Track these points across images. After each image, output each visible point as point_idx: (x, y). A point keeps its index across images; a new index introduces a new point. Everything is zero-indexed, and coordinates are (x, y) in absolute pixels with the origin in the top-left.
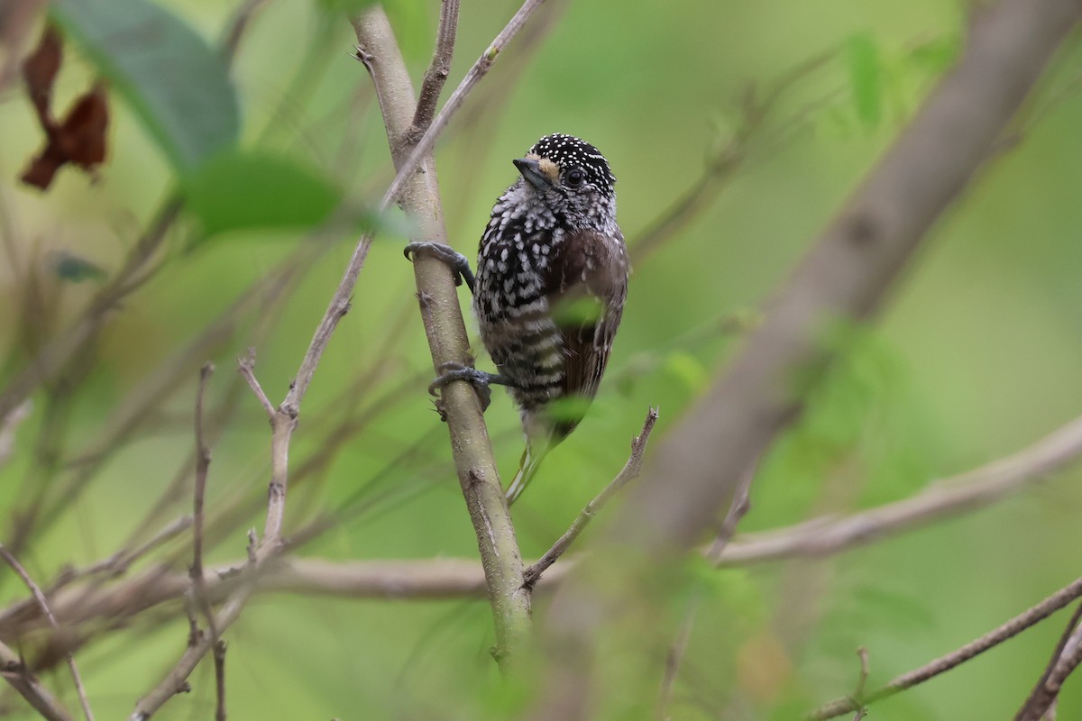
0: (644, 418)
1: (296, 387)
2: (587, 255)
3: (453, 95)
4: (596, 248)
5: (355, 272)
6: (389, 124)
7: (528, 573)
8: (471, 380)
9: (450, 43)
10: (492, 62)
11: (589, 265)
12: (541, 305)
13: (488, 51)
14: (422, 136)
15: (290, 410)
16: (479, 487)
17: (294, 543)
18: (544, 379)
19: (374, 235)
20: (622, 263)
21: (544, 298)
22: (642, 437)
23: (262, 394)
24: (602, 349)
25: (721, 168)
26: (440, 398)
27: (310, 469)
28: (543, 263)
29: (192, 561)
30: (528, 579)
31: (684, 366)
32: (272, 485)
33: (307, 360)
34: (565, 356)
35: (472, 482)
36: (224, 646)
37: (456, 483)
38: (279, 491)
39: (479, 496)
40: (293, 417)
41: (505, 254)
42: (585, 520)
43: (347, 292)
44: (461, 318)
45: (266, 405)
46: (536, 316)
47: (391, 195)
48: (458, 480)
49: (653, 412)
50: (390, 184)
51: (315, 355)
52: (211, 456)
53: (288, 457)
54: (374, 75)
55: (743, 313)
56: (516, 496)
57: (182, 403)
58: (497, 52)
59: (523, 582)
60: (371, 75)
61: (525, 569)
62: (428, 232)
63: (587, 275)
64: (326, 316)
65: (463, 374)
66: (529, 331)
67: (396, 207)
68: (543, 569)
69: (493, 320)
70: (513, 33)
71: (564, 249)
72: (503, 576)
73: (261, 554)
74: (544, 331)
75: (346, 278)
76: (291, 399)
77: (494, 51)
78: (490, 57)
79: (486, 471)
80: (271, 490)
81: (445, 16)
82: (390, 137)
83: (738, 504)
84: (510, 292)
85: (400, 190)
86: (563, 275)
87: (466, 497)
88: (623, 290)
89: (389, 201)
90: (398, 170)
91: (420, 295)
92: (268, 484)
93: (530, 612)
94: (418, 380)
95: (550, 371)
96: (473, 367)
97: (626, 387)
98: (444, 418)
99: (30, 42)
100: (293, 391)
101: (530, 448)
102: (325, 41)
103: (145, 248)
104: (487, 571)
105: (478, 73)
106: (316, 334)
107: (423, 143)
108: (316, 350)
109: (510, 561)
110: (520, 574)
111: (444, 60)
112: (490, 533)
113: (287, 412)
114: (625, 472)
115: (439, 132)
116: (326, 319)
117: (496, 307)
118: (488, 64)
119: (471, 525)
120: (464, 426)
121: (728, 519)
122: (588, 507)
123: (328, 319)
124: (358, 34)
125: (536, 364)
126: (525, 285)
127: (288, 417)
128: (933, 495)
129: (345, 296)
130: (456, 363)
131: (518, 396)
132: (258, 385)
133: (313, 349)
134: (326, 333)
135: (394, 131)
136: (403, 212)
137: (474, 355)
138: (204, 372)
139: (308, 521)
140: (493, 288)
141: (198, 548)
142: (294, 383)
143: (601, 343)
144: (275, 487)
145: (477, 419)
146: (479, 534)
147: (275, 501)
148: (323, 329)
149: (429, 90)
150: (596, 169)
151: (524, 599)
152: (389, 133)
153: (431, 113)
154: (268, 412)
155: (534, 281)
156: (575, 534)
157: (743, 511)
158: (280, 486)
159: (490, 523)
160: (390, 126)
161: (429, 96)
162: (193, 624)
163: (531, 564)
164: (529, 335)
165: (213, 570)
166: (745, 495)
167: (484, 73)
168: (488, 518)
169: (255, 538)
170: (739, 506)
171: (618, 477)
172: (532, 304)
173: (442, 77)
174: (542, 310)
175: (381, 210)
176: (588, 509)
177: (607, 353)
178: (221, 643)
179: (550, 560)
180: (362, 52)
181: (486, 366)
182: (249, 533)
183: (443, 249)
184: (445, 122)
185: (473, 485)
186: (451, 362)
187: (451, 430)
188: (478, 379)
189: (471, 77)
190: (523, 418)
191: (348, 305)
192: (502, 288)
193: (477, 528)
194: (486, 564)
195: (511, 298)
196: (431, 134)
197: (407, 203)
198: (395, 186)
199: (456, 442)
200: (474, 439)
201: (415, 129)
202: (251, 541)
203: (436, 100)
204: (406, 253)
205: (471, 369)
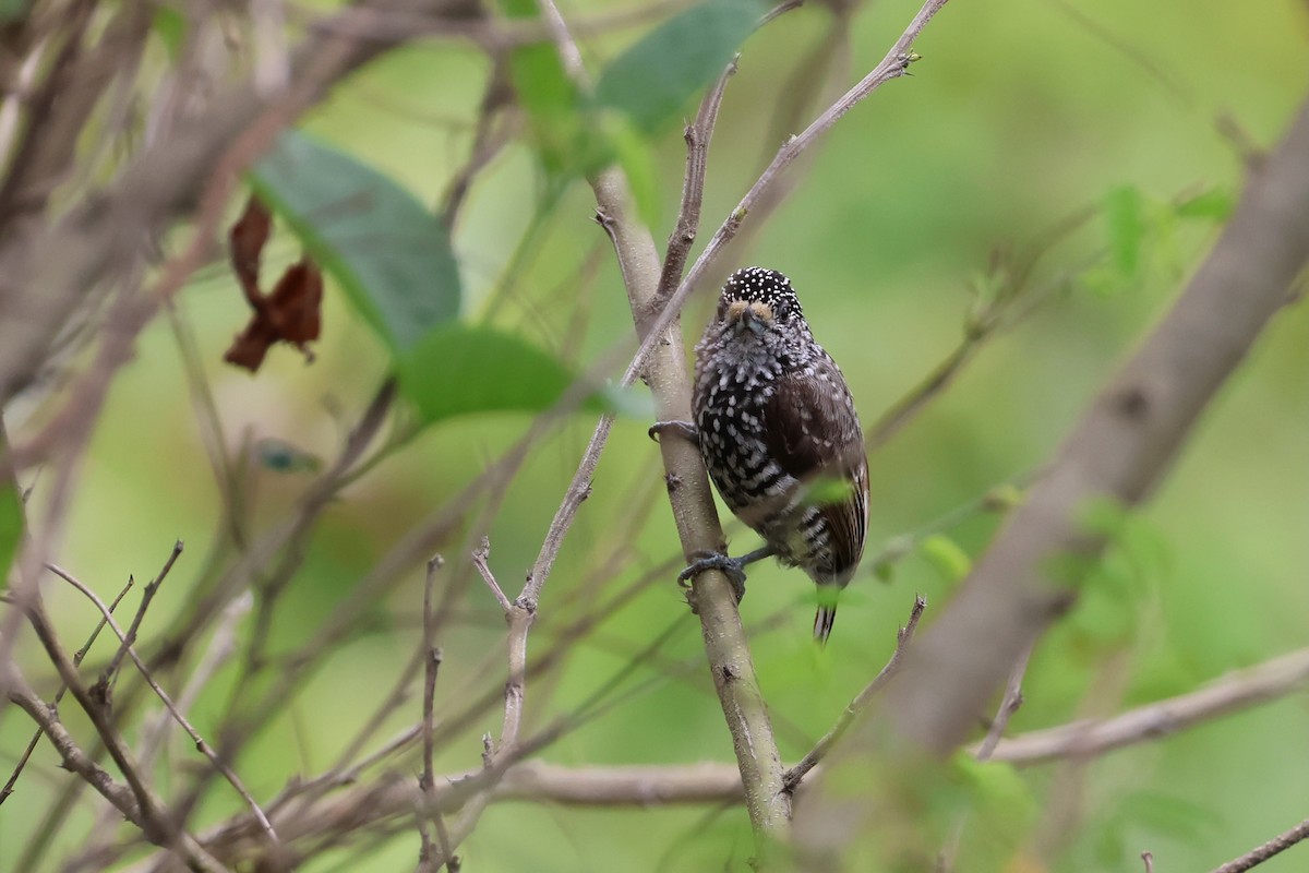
0: (911, 606)
1: (533, 579)
2: (799, 408)
3: (699, 259)
4: (807, 395)
5: (595, 453)
6: (632, 293)
7: (787, 777)
8: (723, 568)
9: (697, 204)
10: (741, 223)
12: (773, 469)
13: (735, 212)
14: (666, 305)
15: (528, 604)
16: (734, 684)
21: (774, 461)
22: (908, 628)
23: (496, 588)
26: (691, 589)
27: (539, 668)
28: (758, 428)
29: (422, 771)
30: (789, 783)
32: (508, 685)
33: (545, 549)
35: (726, 679)
36: (458, 862)
38: (515, 690)
39: (734, 694)
40: (530, 611)
41: (717, 424)
42: (849, 718)
43: (588, 474)
44: (712, 501)
45: (501, 599)
46: (772, 481)
47: (633, 369)
48: (711, 677)
49: (920, 600)
50: (631, 357)
51: (553, 544)
53: (526, 652)
54: (615, 240)
58: (746, 212)
59: (783, 787)
60: (613, 242)
61: (784, 772)
64: (565, 502)
65: (712, 562)
66: (773, 497)
67: (640, 382)
68: (804, 772)
70: (762, 192)
72: (760, 780)
73: (496, 759)
75: (586, 460)
76: (528, 592)
77: (742, 211)
78: (737, 218)
79: (741, 665)
80: (504, 692)
81: (691, 175)
82: (634, 307)
83: (1009, 699)
84: (737, 466)
85: (643, 363)
87: (720, 697)
89: (632, 375)
90: (641, 342)
91: (668, 478)
92: (505, 684)
93: (790, 819)
97: (883, 572)
98: (696, 610)
99: (234, 212)
100: (530, 584)
104: (744, 775)
105: (726, 235)
106: (554, 522)
107: (668, 311)
109: (768, 764)
110: (780, 778)
111: (691, 222)
112: (747, 733)
113: (524, 606)
114: (891, 665)
116: (565, 505)
118: (736, 226)
119: (726, 726)
120: (717, 618)
121: (998, 719)
122: (852, 704)
123: (567, 505)
124: (597, 195)
127: (525, 611)
129: (586, 479)
130: (705, 550)
133: (551, 537)
134: (565, 521)
135: (637, 300)
136: (648, 388)
137: (727, 542)
138: (432, 566)
141: (428, 755)
142: (531, 575)
144: (512, 686)
145: (731, 610)
146: (735, 735)
147: (512, 703)
148: (561, 516)
149: (675, 255)
151: (784, 805)
152: (633, 302)
153: (677, 280)
154: (503, 606)
155: (757, 448)
156: (838, 734)
157: (1017, 706)
158: (517, 686)
159: (747, 723)
160: (633, 295)
161: (675, 262)
162: (425, 837)
163: (791, 767)
165: (441, 781)
166: (1017, 691)
167: (731, 236)
168: (744, 718)
169: (490, 743)
170: (1012, 701)
171: (883, 671)
172: (763, 472)
173: (688, 241)
174: (776, 473)
176: (852, 707)
178: (456, 858)
179: (811, 762)
180: (602, 215)
182: (484, 737)
184: (691, 288)
185: (727, 681)
186: (700, 550)
187: (703, 623)
188: (732, 568)
189: (718, 240)
191: (589, 489)
193: (732, 729)
194: (743, 767)
196: (675, 302)
197: (652, 377)
198: (637, 360)
199: (709, 635)
200: (728, 631)
201: (660, 297)
202: (487, 746)
203: (682, 266)
204: (651, 433)
205: (722, 557)
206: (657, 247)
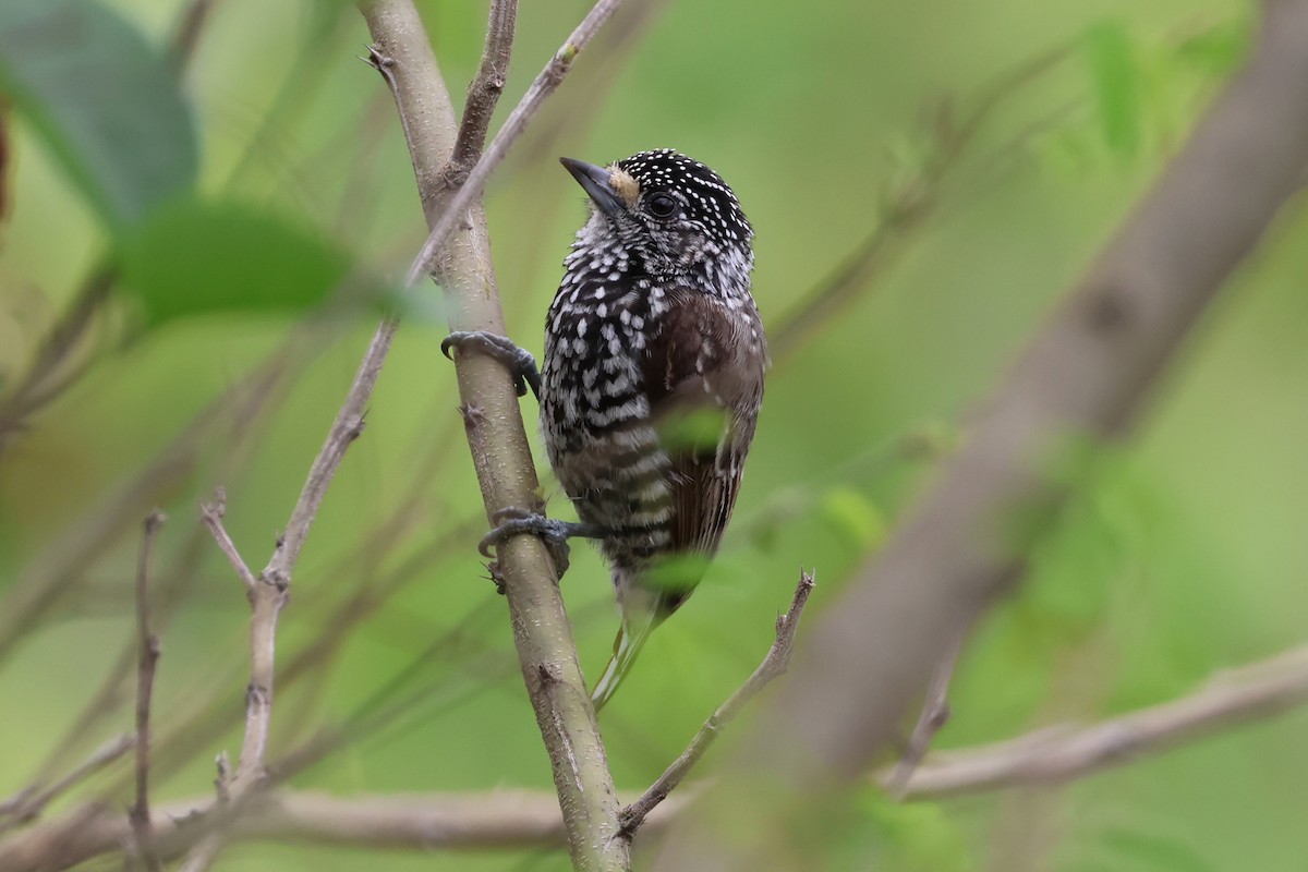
0: (794, 587)
1: (286, 544)
2: (703, 335)
3: (512, 114)
4: (716, 325)
5: (370, 376)
6: (418, 160)
7: (625, 816)
8: (541, 533)
9: (507, 40)
10: (570, 66)
11: (707, 349)
12: (638, 408)
13: (563, 50)
14: (466, 177)
15: (277, 579)
16: (553, 690)
17: (285, 769)
18: (645, 518)
19: (398, 321)
20: (754, 349)
21: (643, 399)
22: (790, 615)
23: (236, 556)
24: (728, 474)
25: (902, 219)
26: (496, 560)
27: (303, 665)
28: (639, 342)
29: (133, 802)
30: (627, 823)
31: (850, 507)
32: (251, 688)
33: (301, 504)
34: (674, 483)
35: (543, 683)
37: (520, 682)
38: (261, 697)
39: (553, 703)
40: (281, 588)
41: (582, 326)
42: (709, 736)
43: (360, 404)
44: (526, 442)
45: (242, 572)
46: (630, 423)
47: (422, 262)
48: (522, 677)
49: (807, 577)
50: (419, 247)
51: (312, 498)
52: (161, 647)
53: (276, 645)
54: (396, 88)
55: (934, 429)
56: (608, 695)
57: (118, 568)
58: (576, 51)
59: (618, 829)
60: (393, 90)
61: (622, 809)
62: (475, 317)
63: (704, 365)
64: (329, 440)
65: (529, 524)
66: (621, 447)
67: (429, 281)
68: (648, 809)
69: (566, 432)
70: (600, 24)
71: (669, 323)
72: (588, 819)
73: (235, 789)
74: (642, 447)
75: (357, 384)
76: (276, 564)
77: (572, 49)
78: (566, 59)
79: (563, 663)
80: (249, 696)
81: (499, 1)
82: (420, 179)
83: (931, 712)
84: (593, 389)
85: (435, 254)
86: (670, 364)
87: (534, 706)
88: (757, 389)
89: (420, 270)
90: (431, 225)
91: (465, 410)
92: (245, 688)
94: (463, 533)
95: (653, 506)
96: (544, 514)
97: (765, 537)
98: (502, 590)
100: (281, 551)
101: (628, 625)
102: (321, 38)
103: (60, 340)
104: (566, 813)
105: (549, 83)
106: (314, 467)
107: (468, 187)
108: (314, 490)
109: (598, 797)
110: (614, 818)
111: (498, 65)
112: (571, 756)
113: (272, 582)
114: (767, 665)
115: (491, 169)
116: (329, 445)
117: (571, 412)
118: (563, 70)
119: (542, 745)
120: (530, 600)
121: (917, 733)
122: (713, 718)
123: (332, 444)
124: (372, 29)
125: (632, 496)
126: (613, 377)
127: (274, 588)
128: (1217, 691)
129: (357, 410)
130: (518, 509)
131: (608, 548)
132: (230, 543)
133: (310, 488)
134: (329, 466)
135: (425, 170)
136: (438, 290)
137: (545, 497)
138: (150, 524)
139: (304, 738)
140: (566, 384)
141: (142, 779)
142: (283, 539)
143: (726, 465)
144: (256, 691)
145: (550, 589)
146: (554, 758)
147: (256, 712)
148: (324, 460)
149: (476, 109)
150: (703, 200)
151: (620, 853)
152: (419, 172)
153: (480, 143)
154: (244, 581)
155: (627, 371)
156: (693, 759)
157: (939, 721)
158: (263, 689)
159: (571, 742)
160: (419, 162)
161: (477, 119)
163: (632, 799)
164: (620, 453)
165: (166, 810)
166: (941, 699)
167: (557, 83)
168: (567, 735)
169: (227, 766)
170: (933, 714)
171: (756, 673)
172: (624, 406)
173: (494, 90)
174: (639, 416)
175: (408, 284)
176: (713, 721)
177: (735, 480)
179: (658, 796)
180: (377, 54)
181: (562, 511)
182: (217, 759)
183: (498, 343)
184: (501, 155)
185: (544, 686)
186: (512, 508)
187: (512, 606)
188: (551, 532)
189: (538, 88)
190: (617, 580)
191: (361, 423)
192: (580, 383)
193: (550, 749)
194: (564, 801)
195: (594, 398)
196: (480, 173)
197: (444, 274)
198: (428, 250)
199: (519, 624)
200: (546, 620)
201: (456, 166)
202: (221, 770)
203: (486, 123)
204: (445, 348)
205: (541, 517)
206: (452, 99)
